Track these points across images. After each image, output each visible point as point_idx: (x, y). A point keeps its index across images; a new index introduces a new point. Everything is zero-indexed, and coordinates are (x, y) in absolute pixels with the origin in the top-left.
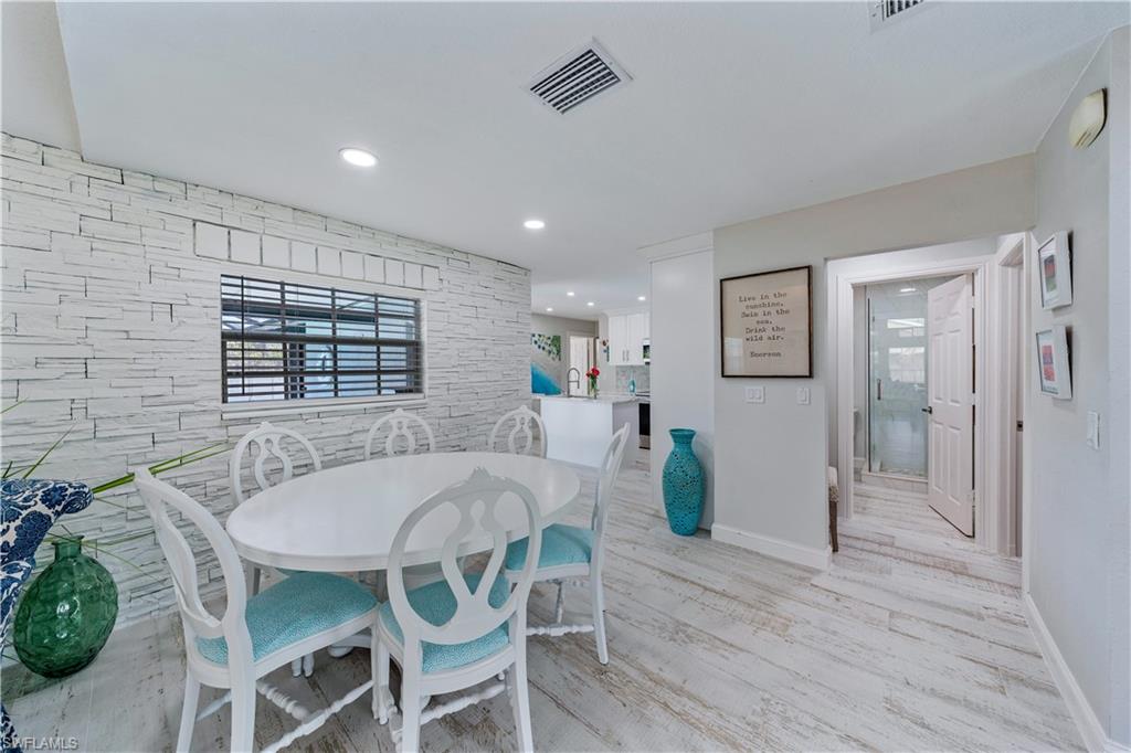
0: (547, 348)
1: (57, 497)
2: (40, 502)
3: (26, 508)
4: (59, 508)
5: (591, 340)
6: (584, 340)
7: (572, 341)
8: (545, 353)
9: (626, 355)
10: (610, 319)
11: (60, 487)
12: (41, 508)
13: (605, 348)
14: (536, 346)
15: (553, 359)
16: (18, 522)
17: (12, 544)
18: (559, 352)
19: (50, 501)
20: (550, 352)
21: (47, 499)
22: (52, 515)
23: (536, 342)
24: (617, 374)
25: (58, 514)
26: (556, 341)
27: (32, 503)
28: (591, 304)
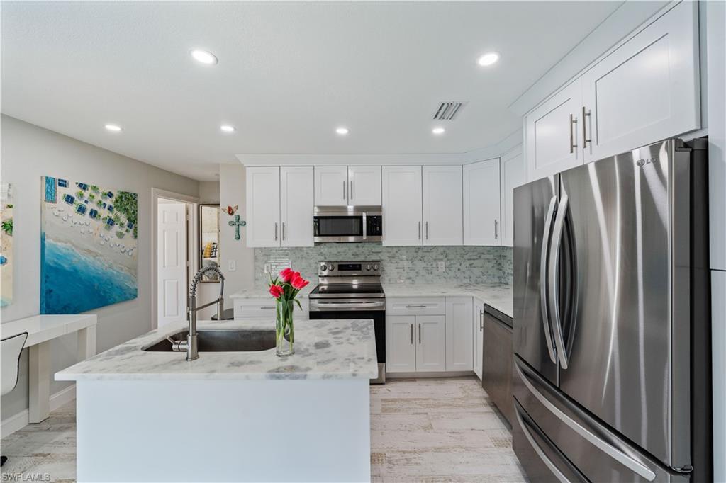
0: (104, 213)
5: (193, 207)
6: (180, 206)
7: (159, 206)
8: (98, 224)
9: (280, 231)
10: (249, 172)
13: (233, 218)
14: (73, 208)
15: (120, 235)
18: (133, 222)
20: (111, 222)
23: (70, 199)
24: (256, 259)
26: (127, 202)
28: (227, 129)
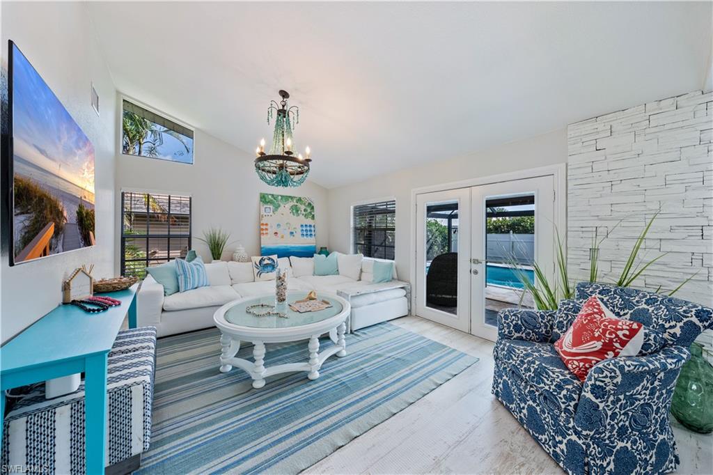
1: (705, 316)
2: (694, 316)
3: (687, 317)
4: (707, 324)
11: (707, 311)
12: (695, 320)
16: (681, 324)
17: (678, 336)
19: (701, 317)
21: (698, 314)
22: (701, 327)
25: (705, 328)
27: (689, 315)
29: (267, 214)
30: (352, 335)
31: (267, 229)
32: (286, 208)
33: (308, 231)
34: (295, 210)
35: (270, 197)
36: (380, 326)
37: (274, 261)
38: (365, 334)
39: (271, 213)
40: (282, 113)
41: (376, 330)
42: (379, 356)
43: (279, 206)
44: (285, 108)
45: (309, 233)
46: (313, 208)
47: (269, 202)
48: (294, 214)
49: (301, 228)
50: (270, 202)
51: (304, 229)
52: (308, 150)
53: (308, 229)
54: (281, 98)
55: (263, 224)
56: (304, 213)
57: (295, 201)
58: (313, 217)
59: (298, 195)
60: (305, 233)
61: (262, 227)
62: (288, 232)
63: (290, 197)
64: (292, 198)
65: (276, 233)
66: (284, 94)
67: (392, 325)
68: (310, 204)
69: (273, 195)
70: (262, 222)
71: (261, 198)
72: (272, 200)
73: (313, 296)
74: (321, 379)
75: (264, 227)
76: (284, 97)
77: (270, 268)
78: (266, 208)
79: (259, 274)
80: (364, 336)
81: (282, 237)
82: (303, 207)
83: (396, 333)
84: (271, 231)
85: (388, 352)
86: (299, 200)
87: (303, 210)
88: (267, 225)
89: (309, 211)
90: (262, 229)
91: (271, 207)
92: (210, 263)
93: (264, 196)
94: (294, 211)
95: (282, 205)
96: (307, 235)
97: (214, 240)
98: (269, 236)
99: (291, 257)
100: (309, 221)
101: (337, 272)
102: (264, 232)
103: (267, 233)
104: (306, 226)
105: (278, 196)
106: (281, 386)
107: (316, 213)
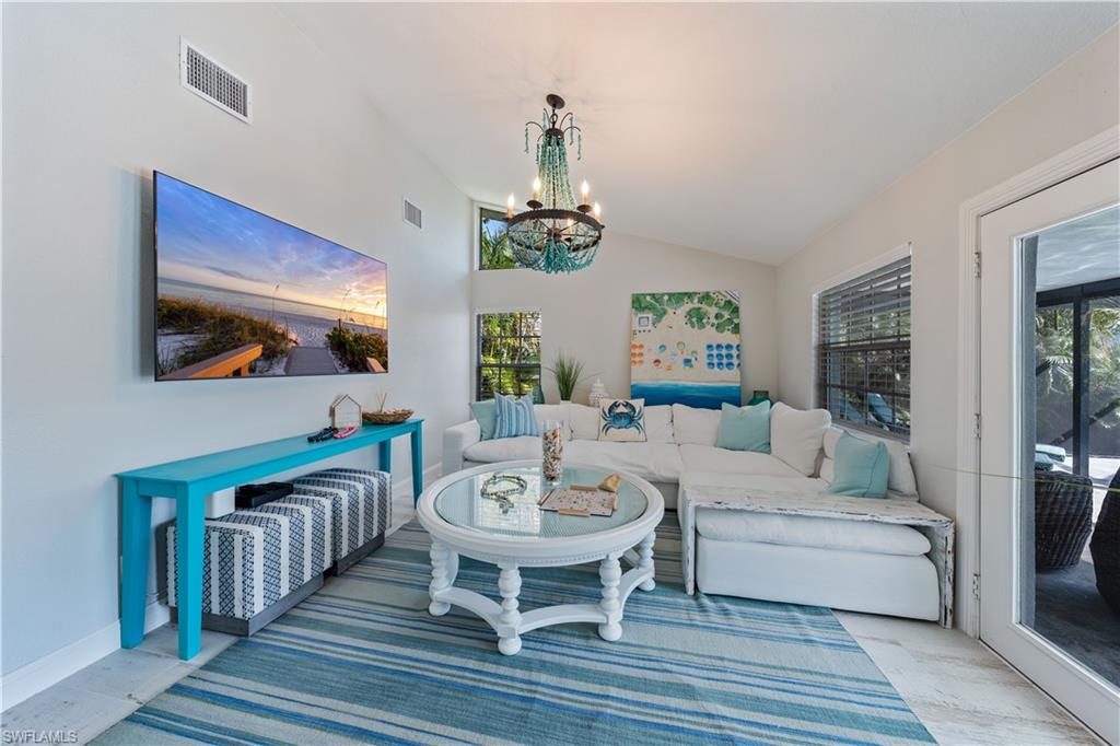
29: (641, 329)
30: (693, 602)
31: (641, 355)
32: (677, 316)
33: (722, 357)
34: (697, 318)
35: (648, 298)
36: (798, 614)
37: (634, 410)
38: (726, 612)
39: (650, 327)
40: (553, 135)
41: (774, 619)
42: (688, 692)
43: (665, 312)
44: (557, 126)
45: (725, 361)
46: (736, 310)
47: (646, 308)
48: (693, 327)
49: (707, 352)
50: (650, 308)
51: (715, 352)
52: (585, 189)
53: (724, 352)
54: (550, 109)
55: (634, 346)
56: (716, 322)
57: (696, 300)
58: (736, 329)
59: (702, 289)
60: (716, 361)
61: (633, 351)
62: (680, 360)
63: (686, 294)
64: (690, 295)
65: (657, 361)
66: (555, 101)
67: (840, 627)
68: (729, 303)
69: (653, 295)
70: (633, 343)
71: (633, 302)
72: (651, 304)
73: (610, 484)
74: (514, 661)
75: (637, 351)
76: (554, 106)
77: (624, 421)
78: (640, 318)
79: (606, 428)
80: (716, 619)
81: (669, 368)
82: (713, 311)
83: (829, 660)
84: (648, 358)
85: (726, 699)
86: (706, 297)
87: (712, 316)
88: (641, 346)
89: (727, 316)
90: (634, 355)
91: (650, 316)
92: (558, 404)
93: (638, 299)
94: (694, 320)
95: (670, 311)
96: (720, 364)
97: (563, 373)
98: (644, 366)
99: (676, 405)
100: (727, 337)
101: (767, 448)
102: (637, 359)
103: (641, 362)
104: (719, 346)
105: (663, 295)
106: (459, 632)
107: (745, 318)
